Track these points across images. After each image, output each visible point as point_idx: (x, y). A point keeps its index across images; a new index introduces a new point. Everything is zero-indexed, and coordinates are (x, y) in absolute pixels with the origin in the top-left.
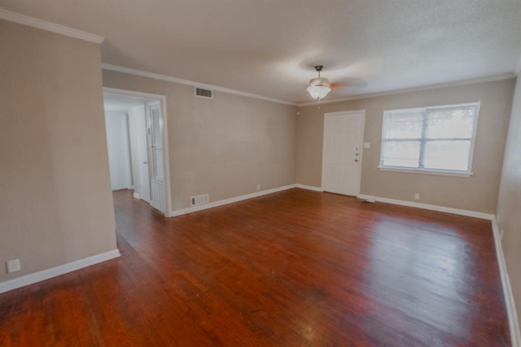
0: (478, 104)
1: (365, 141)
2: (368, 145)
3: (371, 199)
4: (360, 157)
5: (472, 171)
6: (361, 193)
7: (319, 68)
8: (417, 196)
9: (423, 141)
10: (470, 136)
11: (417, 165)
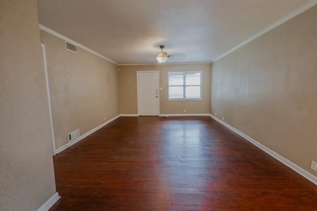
0: (202, 72)
1: (160, 87)
2: (162, 89)
3: (167, 115)
4: (159, 95)
5: (202, 98)
6: (160, 113)
7: (162, 47)
8: (185, 111)
9: (184, 86)
10: (200, 84)
11: (183, 97)
